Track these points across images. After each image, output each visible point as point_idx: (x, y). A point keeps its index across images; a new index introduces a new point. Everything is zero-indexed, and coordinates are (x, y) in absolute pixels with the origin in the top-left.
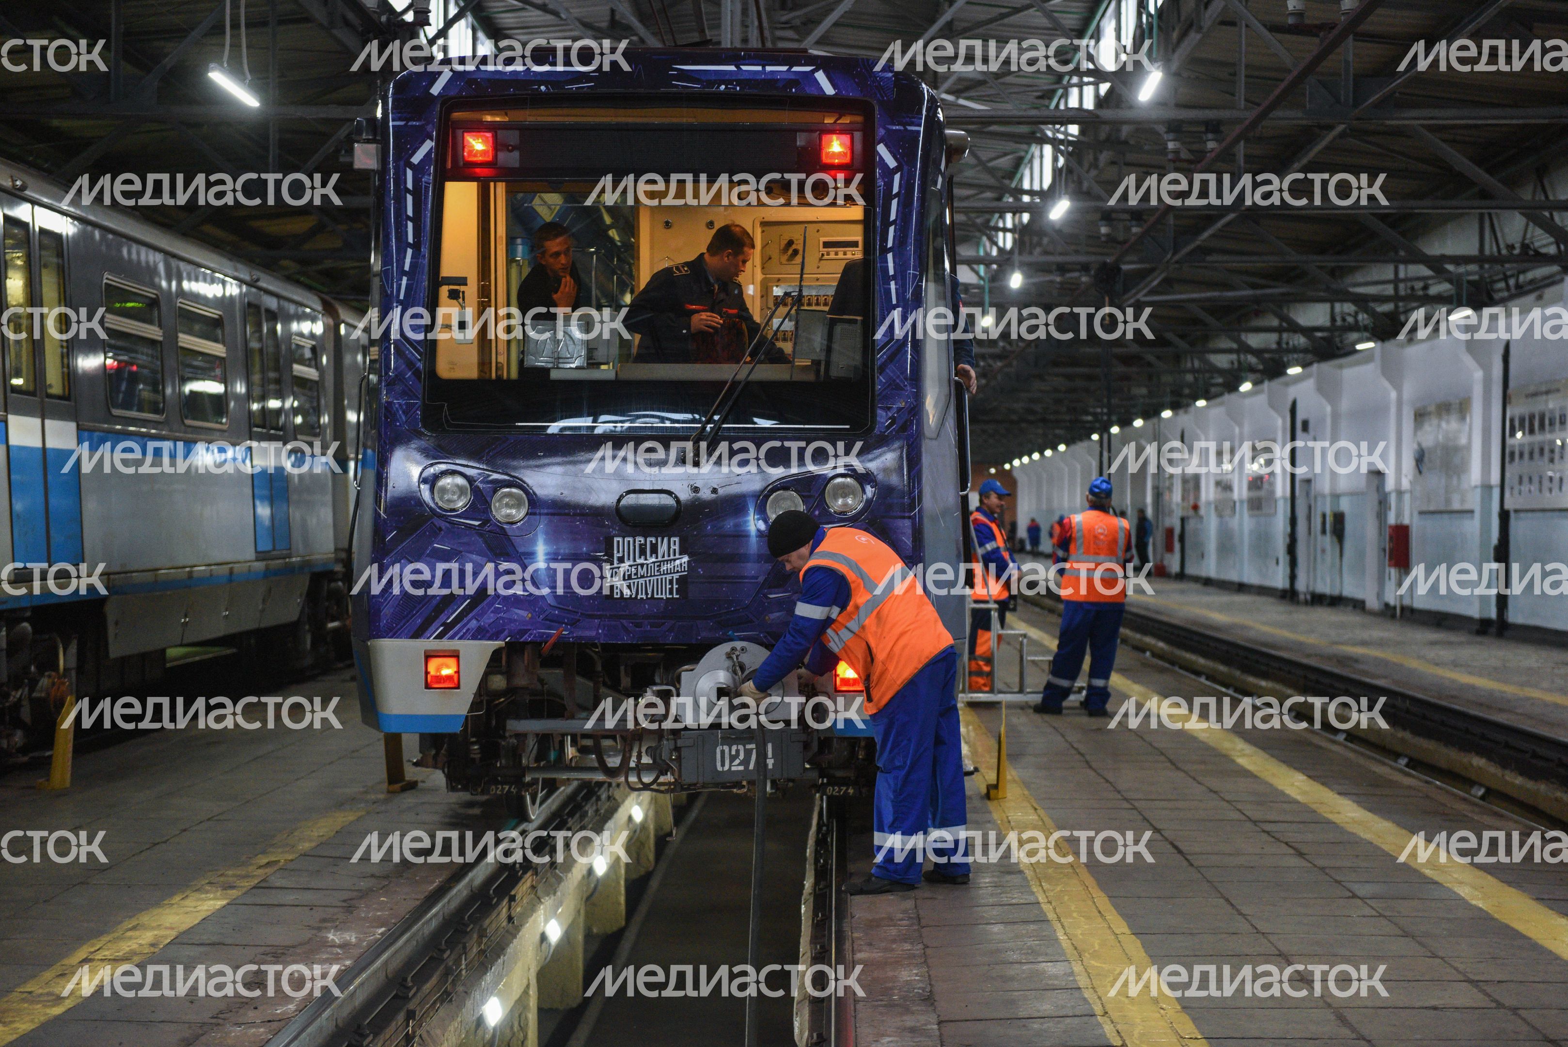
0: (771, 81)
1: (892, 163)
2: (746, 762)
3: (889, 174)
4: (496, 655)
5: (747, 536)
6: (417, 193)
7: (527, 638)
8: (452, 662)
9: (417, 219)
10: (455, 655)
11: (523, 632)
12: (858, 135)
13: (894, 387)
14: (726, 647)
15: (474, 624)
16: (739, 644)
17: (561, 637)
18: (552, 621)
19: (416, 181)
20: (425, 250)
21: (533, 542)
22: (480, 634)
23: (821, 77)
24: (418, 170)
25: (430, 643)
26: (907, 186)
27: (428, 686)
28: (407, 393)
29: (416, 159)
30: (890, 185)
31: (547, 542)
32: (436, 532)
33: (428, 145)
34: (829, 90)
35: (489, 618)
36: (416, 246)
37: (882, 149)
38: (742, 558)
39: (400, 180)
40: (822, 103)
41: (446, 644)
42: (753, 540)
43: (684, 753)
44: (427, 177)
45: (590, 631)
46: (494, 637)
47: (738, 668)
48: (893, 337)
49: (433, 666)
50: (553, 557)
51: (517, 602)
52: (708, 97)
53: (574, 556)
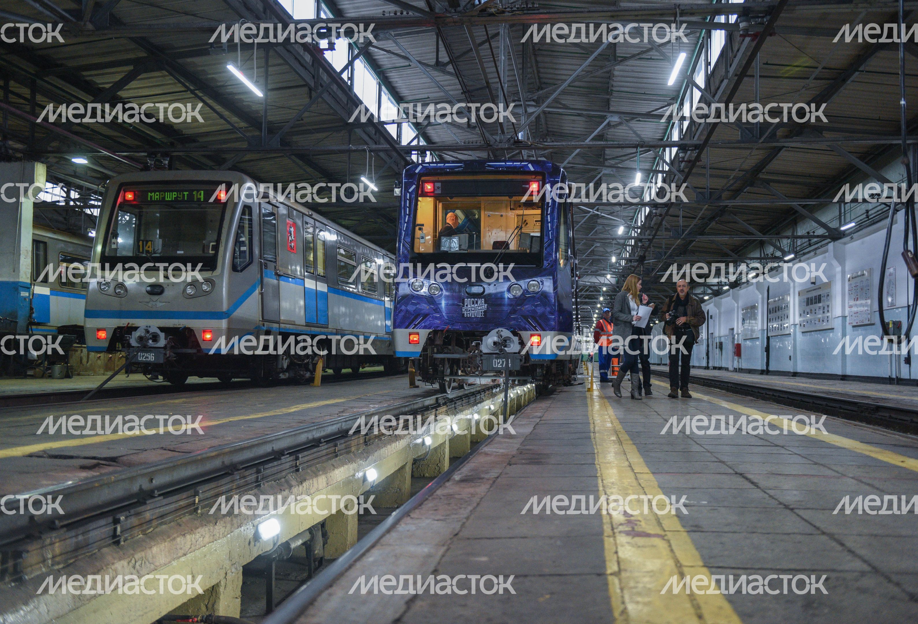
0: (515, 167)
2: (502, 365)
4: (430, 333)
5: (504, 298)
6: (410, 200)
7: (439, 329)
8: (417, 336)
9: (410, 207)
10: (418, 334)
11: (438, 327)
12: (541, 182)
13: (549, 254)
14: (497, 330)
15: (423, 324)
16: (500, 329)
17: (449, 329)
18: (446, 324)
19: (410, 197)
20: (412, 216)
21: (441, 300)
22: (425, 327)
23: (530, 166)
24: (411, 194)
25: (410, 330)
27: (410, 343)
28: (406, 257)
29: (410, 190)
31: (445, 300)
32: (413, 297)
33: (414, 186)
34: (532, 169)
36: (409, 215)
38: (504, 305)
39: (405, 196)
40: (530, 173)
41: (415, 330)
42: (506, 300)
43: (484, 361)
44: (413, 196)
45: (458, 327)
46: (429, 328)
47: (500, 336)
48: (549, 239)
49: (411, 337)
50: (447, 305)
51: (436, 318)
52: (496, 172)
53: (453, 305)
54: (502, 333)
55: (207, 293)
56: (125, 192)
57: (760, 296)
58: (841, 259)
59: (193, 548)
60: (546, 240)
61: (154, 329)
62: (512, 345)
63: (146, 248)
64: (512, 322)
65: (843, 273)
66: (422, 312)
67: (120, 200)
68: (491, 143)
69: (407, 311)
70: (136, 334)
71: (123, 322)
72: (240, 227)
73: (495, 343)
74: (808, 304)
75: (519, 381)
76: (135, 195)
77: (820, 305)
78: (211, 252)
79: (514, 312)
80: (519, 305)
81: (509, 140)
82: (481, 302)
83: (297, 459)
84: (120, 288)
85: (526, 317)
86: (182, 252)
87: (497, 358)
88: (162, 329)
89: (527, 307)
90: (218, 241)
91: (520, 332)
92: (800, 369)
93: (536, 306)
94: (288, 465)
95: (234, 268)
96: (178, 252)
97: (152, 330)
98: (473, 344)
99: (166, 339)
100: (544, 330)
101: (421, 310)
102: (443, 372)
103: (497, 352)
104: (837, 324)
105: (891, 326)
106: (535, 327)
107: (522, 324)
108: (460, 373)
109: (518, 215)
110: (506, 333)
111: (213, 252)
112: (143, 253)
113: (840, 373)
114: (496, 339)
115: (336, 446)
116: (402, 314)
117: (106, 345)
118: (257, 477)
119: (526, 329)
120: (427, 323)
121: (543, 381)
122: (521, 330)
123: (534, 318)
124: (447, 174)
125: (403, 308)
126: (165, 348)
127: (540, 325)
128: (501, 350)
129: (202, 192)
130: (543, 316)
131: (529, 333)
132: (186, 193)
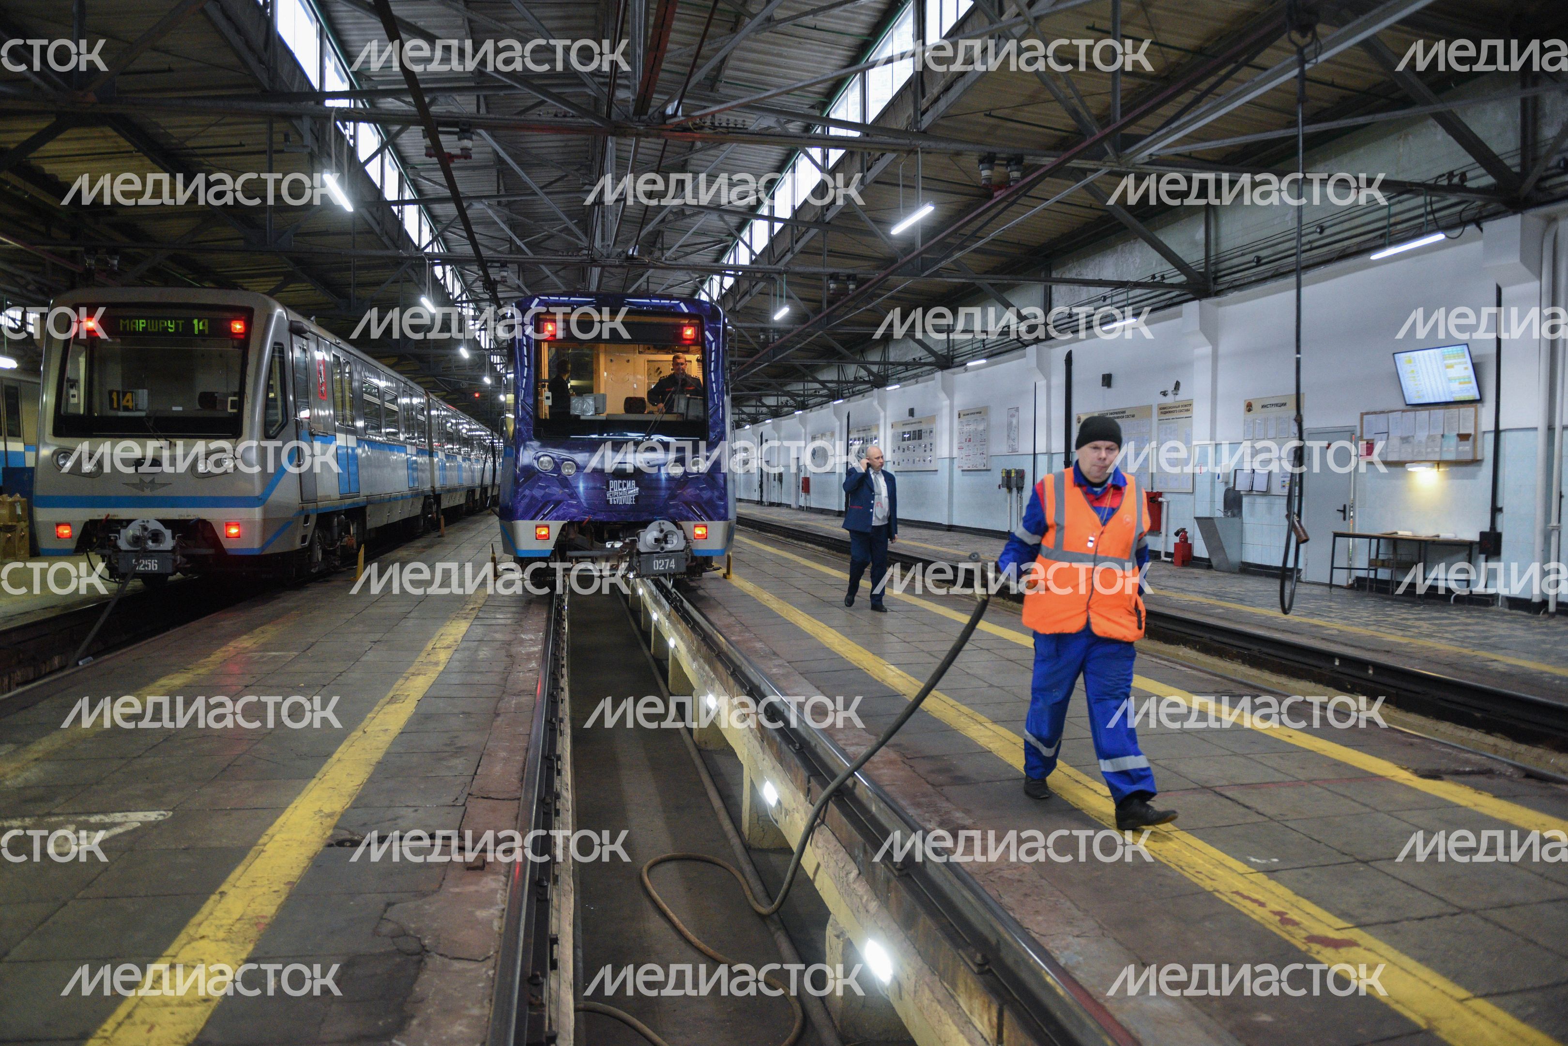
0: (663, 306)
1: (711, 339)
2: (664, 567)
3: (710, 343)
4: (564, 526)
5: (661, 480)
6: (528, 346)
7: (576, 520)
8: (546, 529)
9: (528, 356)
10: (548, 527)
11: (575, 518)
12: (697, 328)
13: (716, 424)
14: (657, 522)
15: (554, 514)
16: (660, 521)
17: (589, 519)
18: (586, 513)
19: (527, 341)
20: (532, 369)
21: (578, 482)
22: (557, 518)
23: (682, 305)
24: (528, 337)
25: (538, 522)
26: (717, 347)
27: (537, 539)
28: (528, 424)
30: (711, 347)
31: (584, 482)
32: (540, 479)
34: (686, 310)
35: (561, 512)
36: (529, 367)
37: (707, 333)
38: (659, 489)
39: (521, 341)
40: (683, 315)
41: (544, 522)
42: (664, 482)
43: (642, 563)
44: (533, 341)
45: (601, 517)
46: (563, 519)
47: (662, 531)
48: (715, 404)
49: (539, 531)
50: (586, 488)
51: (572, 506)
52: (639, 311)
53: (594, 488)
54: (663, 527)
57: (838, 422)
58: (949, 392)
60: (710, 405)
61: (153, 524)
62: (675, 542)
63: (124, 403)
64: (672, 511)
65: (952, 407)
66: (554, 498)
67: (75, 330)
68: (596, 257)
69: (533, 497)
70: (127, 532)
71: (99, 513)
73: (657, 540)
74: (904, 440)
76: (98, 323)
77: (922, 441)
78: (230, 410)
79: (673, 497)
80: (678, 488)
81: (619, 255)
82: (631, 484)
85: (688, 504)
86: (180, 409)
87: (658, 558)
88: (166, 523)
89: (689, 492)
90: (241, 393)
91: (681, 524)
93: (701, 490)
95: (265, 434)
96: (174, 409)
97: (151, 526)
98: (628, 541)
99: (173, 538)
100: (711, 519)
101: (551, 495)
103: (659, 550)
104: (943, 467)
105: (1013, 475)
106: (700, 517)
107: (684, 512)
110: (668, 526)
111: (235, 411)
112: (118, 409)
113: (945, 522)
114: (656, 534)
116: (526, 500)
117: (72, 546)
119: (688, 519)
120: (558, 511)
122: (682, 521)
123: (699, 506)
125: (527, 492)
126: (173, 551)
127: (706, 513)
128: (662, 548)
129: (206, 321)
130: (710, 502)
131: (692, 523)
132: (180, 322)
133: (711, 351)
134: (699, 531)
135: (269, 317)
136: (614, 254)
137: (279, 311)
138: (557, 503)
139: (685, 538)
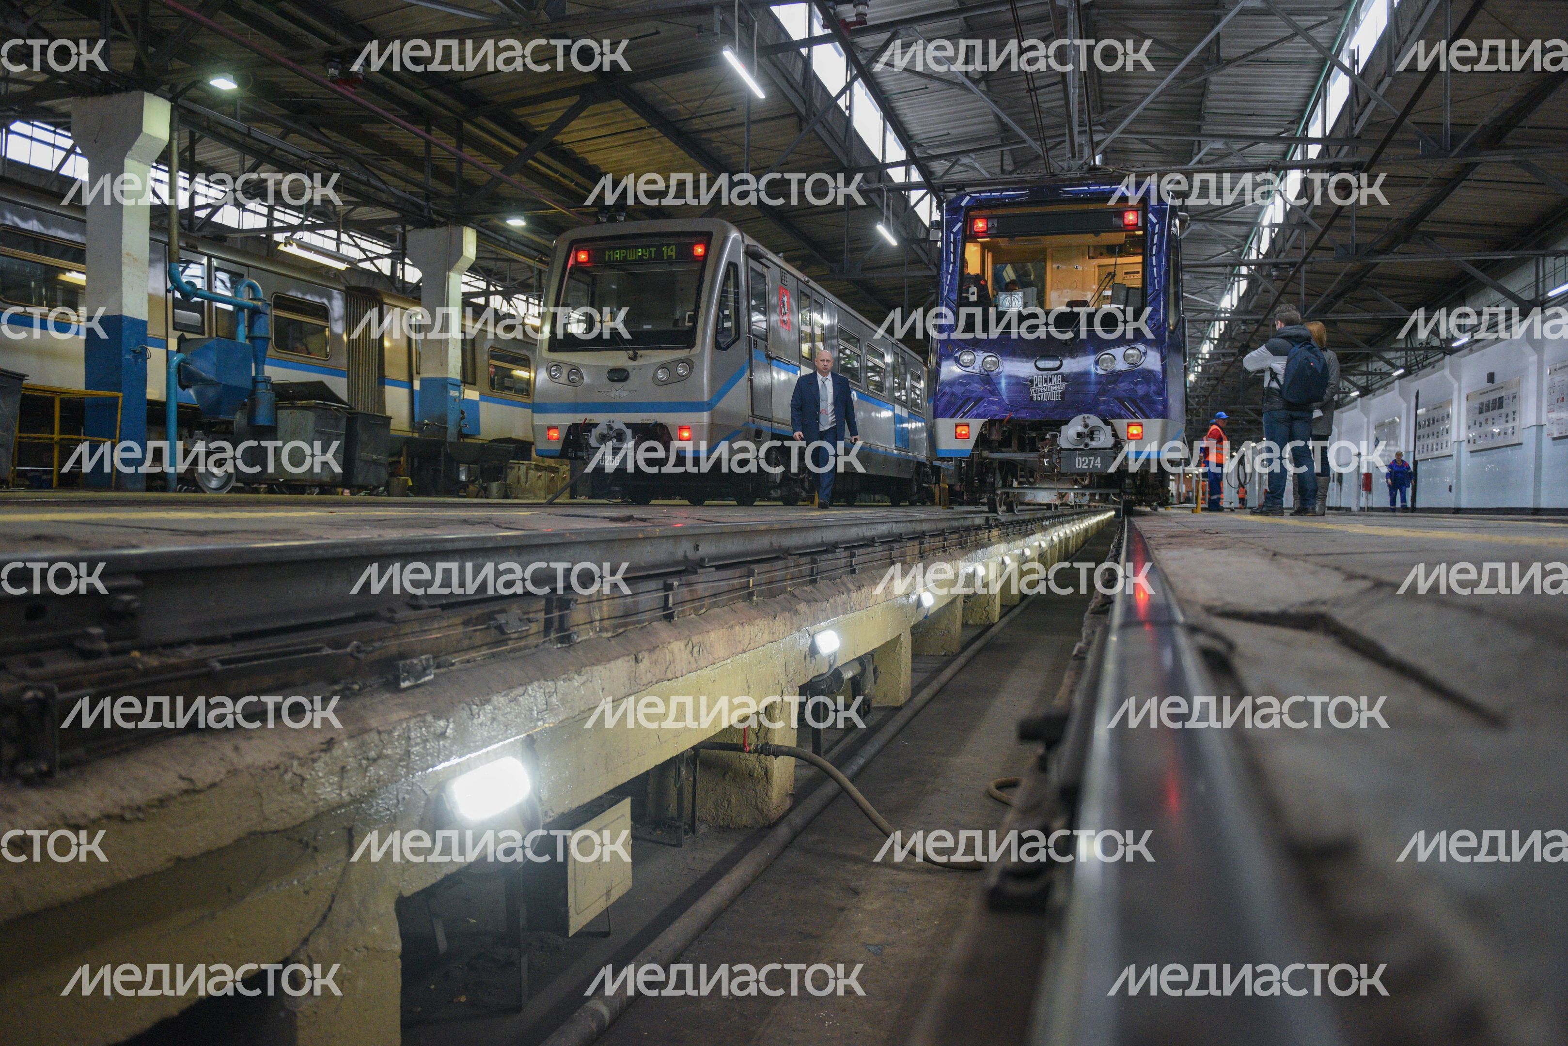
0: (1103, 192)
1: (1155, 221)
2: (1088, 465)
3: (1153, 225)
4: (984, 424)
5: (1090, 374)
6: (955, 243)
7: (997, 417)
8: (966, 428)
9: (955, 253)
10: (968, 425)
11: (996, 415)
12: (1140, 213)
13: (1155, 311)
14: (1081, 417)
15: (975, 412)
16: (1086, 416)
17: (1011, 417)
18: (1007, 411)
19: (955, 238)
20: (958, 264)
21: (1000, 378)
22: (978, 416)
24: (955, 234)
25: (957, 420)
26: (1162, 230)
27: (956, 438)
29: (955, 230)
30: (1154, 229)
31: (1006, 379)
33: (960, 224)
36: (954, 263)
37: (1150, 216)
38: (1089, 383)
39: (948, 238)
41: (964, 420)
42: (1093, 376)
43: (1062, 459)
44: (959, 237)
45: (1024, 415)
46: (984, 417)
47: (1086, 426)
48: (1155, 289)
49: (959, 430)
50: (1008, 384)
51: (994, 403)
52: (1076, 199)
53: (1017, 384)
54: (1088, 421)
55: (682, 378)
56: (577, 251)
57: (1405, 405)
58: (1537, 345)
59: (752, 645)
60: (1149, 291)
61: (618, 425)
62: (1102, 438)
64: (1102, 407)
65: (1540, 364)
66: (974, 395)
67: (571, 262)
69: (953, 394)
70: (595, 432)
71: (579, 418)
72: (724, 292)
73: (1079, 435)
74: (1481, 412)
75: (1100, 495)
76: (589, 256)
77: (1503, 411)
78: (687, 324)
79: (1104, 392)
80: (1110, 383)
81: (1081, 167)
82: (1056, 379)
83: (853, 555)
84: (574, 374)
85: (1121, 401)
86: (649, 327)
87: (1081, 455)
88: (628, 426)
89: (1123, 386)
90: (697, 310)
91: (1112, 421)
92: (1464, 504)
93: (1137, 384)
94: (842, 563)
95: (717, 345)
96: (645, 327)
97: (616, 426)
98: (1048, 436)
99: (633, 437)
100: (1147, 417)
101: (972, 392)
102: (993, 484)
103: (1082, 447)
104: (1528, 438)
106: (1134, 414)
107: (1116, 409)
108: (1015, 484)
109: (1099, 266)
110: (1094, 421)
111: (691, 325)
113: (1530, 504)
114: (1080, 429)
115: (891, 549)
116: (946, 398)
117: (558, 447)
118: (812, 568)
119: (1120, 417)
120: (981, 410)
121: (1135, 494)
122: (1114, 418)
123: (1133, 402)
124: (1005, 205)
125: (948, 389)
127: (1141, 410)
128: (1087, 445)
129: (674, 247)
130: (1146, 398)
131: (1125, 422)
132: (653, 249)
133: (1153, 234)
134: (1134, 430)
135: (725, 239)
136: (1075, 168)
137: (734, 234)
138: (978, 400)
139: (1115, 435)
